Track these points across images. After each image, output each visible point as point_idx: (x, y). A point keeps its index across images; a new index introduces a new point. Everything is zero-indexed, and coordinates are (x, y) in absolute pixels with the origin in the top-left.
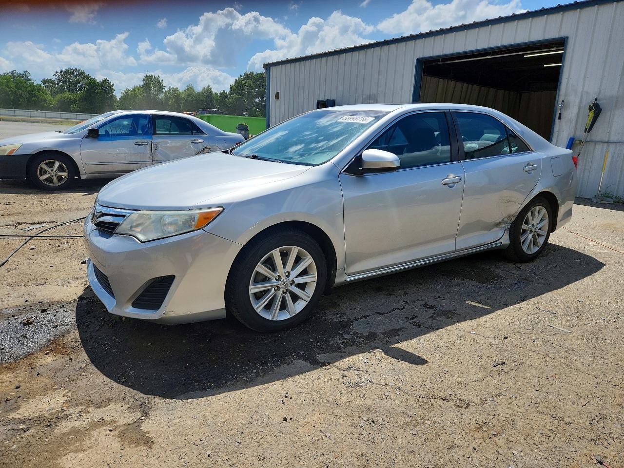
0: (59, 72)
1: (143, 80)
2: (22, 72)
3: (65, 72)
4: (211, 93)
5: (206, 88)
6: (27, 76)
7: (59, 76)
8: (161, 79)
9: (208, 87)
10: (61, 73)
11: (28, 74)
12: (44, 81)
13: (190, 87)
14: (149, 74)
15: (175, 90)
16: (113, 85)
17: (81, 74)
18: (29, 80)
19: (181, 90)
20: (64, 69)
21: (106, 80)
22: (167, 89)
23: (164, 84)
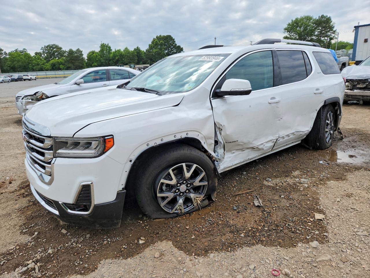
4: (139, 50)
9: (138, 47)
12: (36, 54)
15: (119, 51)
19: (122, 50)
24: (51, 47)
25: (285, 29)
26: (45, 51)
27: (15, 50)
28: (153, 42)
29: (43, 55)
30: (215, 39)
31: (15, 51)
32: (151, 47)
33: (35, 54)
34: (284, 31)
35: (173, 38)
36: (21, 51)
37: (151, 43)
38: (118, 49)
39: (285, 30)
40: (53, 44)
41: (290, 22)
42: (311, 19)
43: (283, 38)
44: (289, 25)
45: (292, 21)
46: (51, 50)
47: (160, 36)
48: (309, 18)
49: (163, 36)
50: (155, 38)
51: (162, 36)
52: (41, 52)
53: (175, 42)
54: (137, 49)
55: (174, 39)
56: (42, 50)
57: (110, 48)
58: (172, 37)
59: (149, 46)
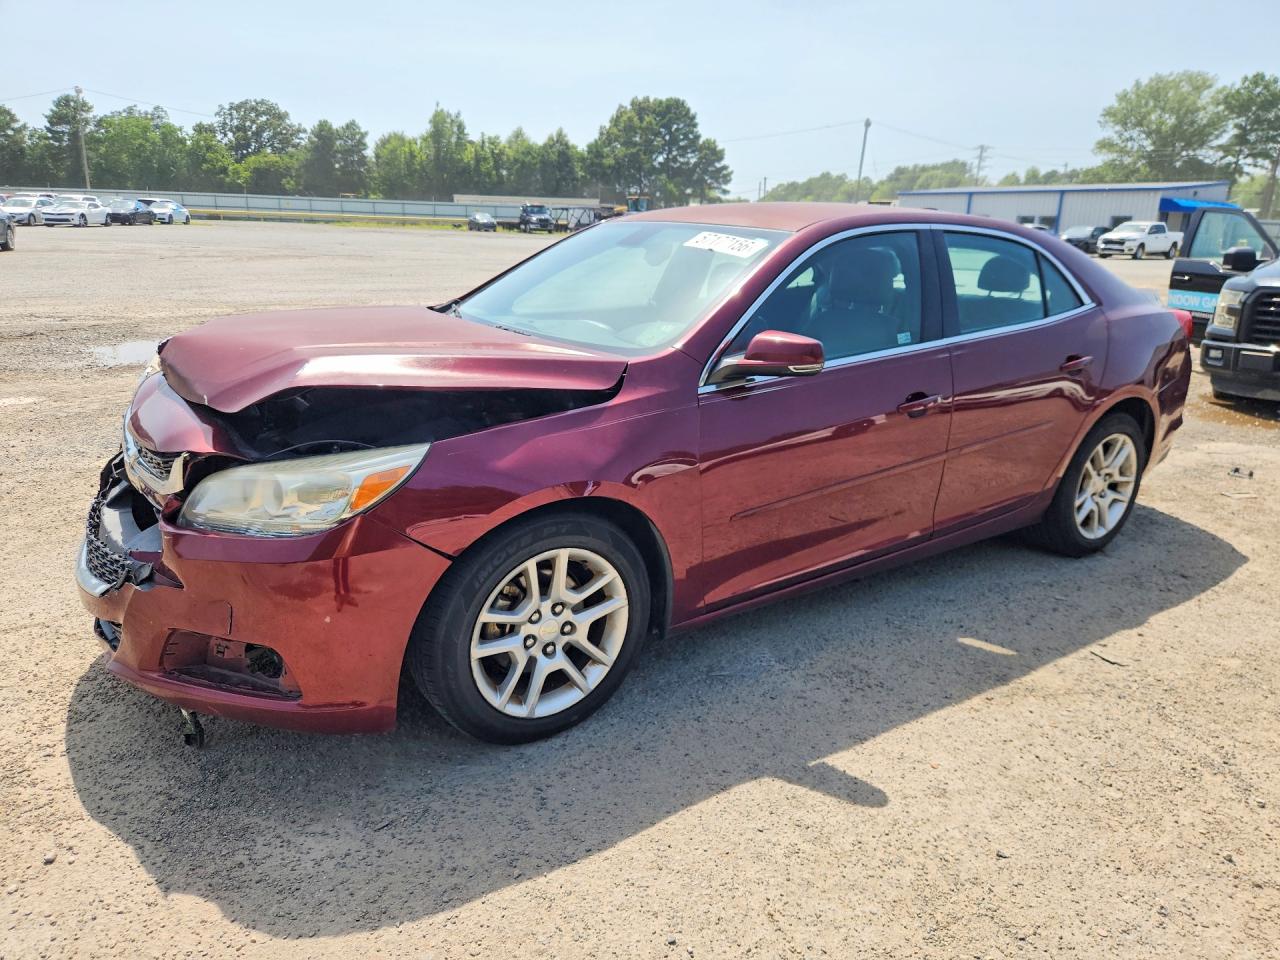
24: (253, 109)
25: (1109, 113)
26: (228, 121)
27: (124, 111)
28: (616, 121)
29: (219, 137)
30: (868, 124)
31: (124, 114)
32: (607, 138)
33: (195, 130)
34: (1102, 119)
35: (692, 112)
36: (146, 113)
37: (608, 125)
38: (493, 135)
39: (1104, 115)
40: (259, 100)
41: (1129, 89)
42: (1210, 86)
43: (1099, 143)
44: (1123, 97)
45: (1138, 84)
46: (253, 122)
47: (647, 100)
48: (1200, 84)
49: (655, 100)
50: (627, 105)
51: (651, 100)
52: (215, 125)
53: (695, 125)
54: (557, 141)
55: (694, 118)
56: (218, 119)
57: (461, 127)
58: (688, 110)
59: (601, 134)
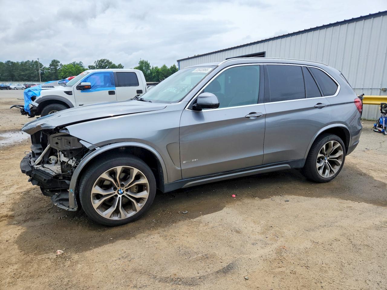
0: (97, 61)
1: (139, 64)
2: (79, 62)
3: (100, 61)
5: (173, 66)
6: (81, 64)
7: (97, 64)
8: (148, 62)
10: (98, 62)
11: (82, 63)
13: (165, 66)
14: (142, 60)
16: (123, 67)
17: (108, 61)
18: (82, 66)
20: (99, 59)
21: (120, 64)
22: (151, 68)
23: (150, 65)
